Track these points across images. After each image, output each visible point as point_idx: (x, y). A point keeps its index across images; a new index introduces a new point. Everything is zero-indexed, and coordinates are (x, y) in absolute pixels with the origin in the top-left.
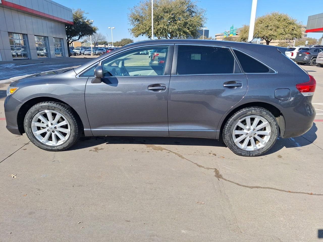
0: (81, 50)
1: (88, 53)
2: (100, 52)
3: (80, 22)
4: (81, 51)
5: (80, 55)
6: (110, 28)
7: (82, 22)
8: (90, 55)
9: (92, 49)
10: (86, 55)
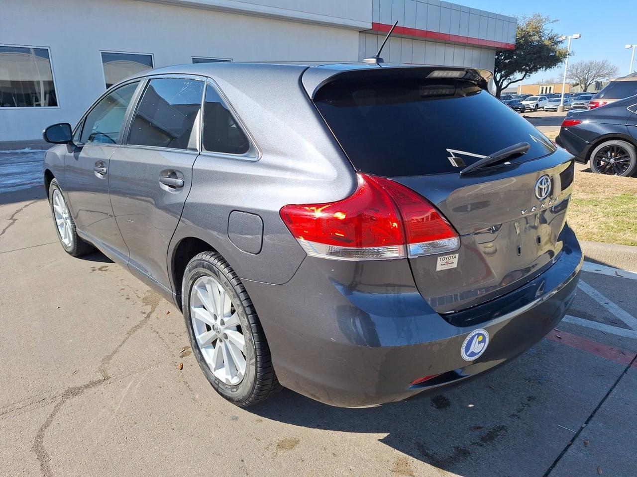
0: (540, 101)
1: (551, 107)
2: (581, 104)
3: (533, 42)
4: (539, 103)
5: (535, 110)
6: (629, 46)
7: (538, 41)
8: (555, 110)
9: (562, 98)
10: (547, 111)
